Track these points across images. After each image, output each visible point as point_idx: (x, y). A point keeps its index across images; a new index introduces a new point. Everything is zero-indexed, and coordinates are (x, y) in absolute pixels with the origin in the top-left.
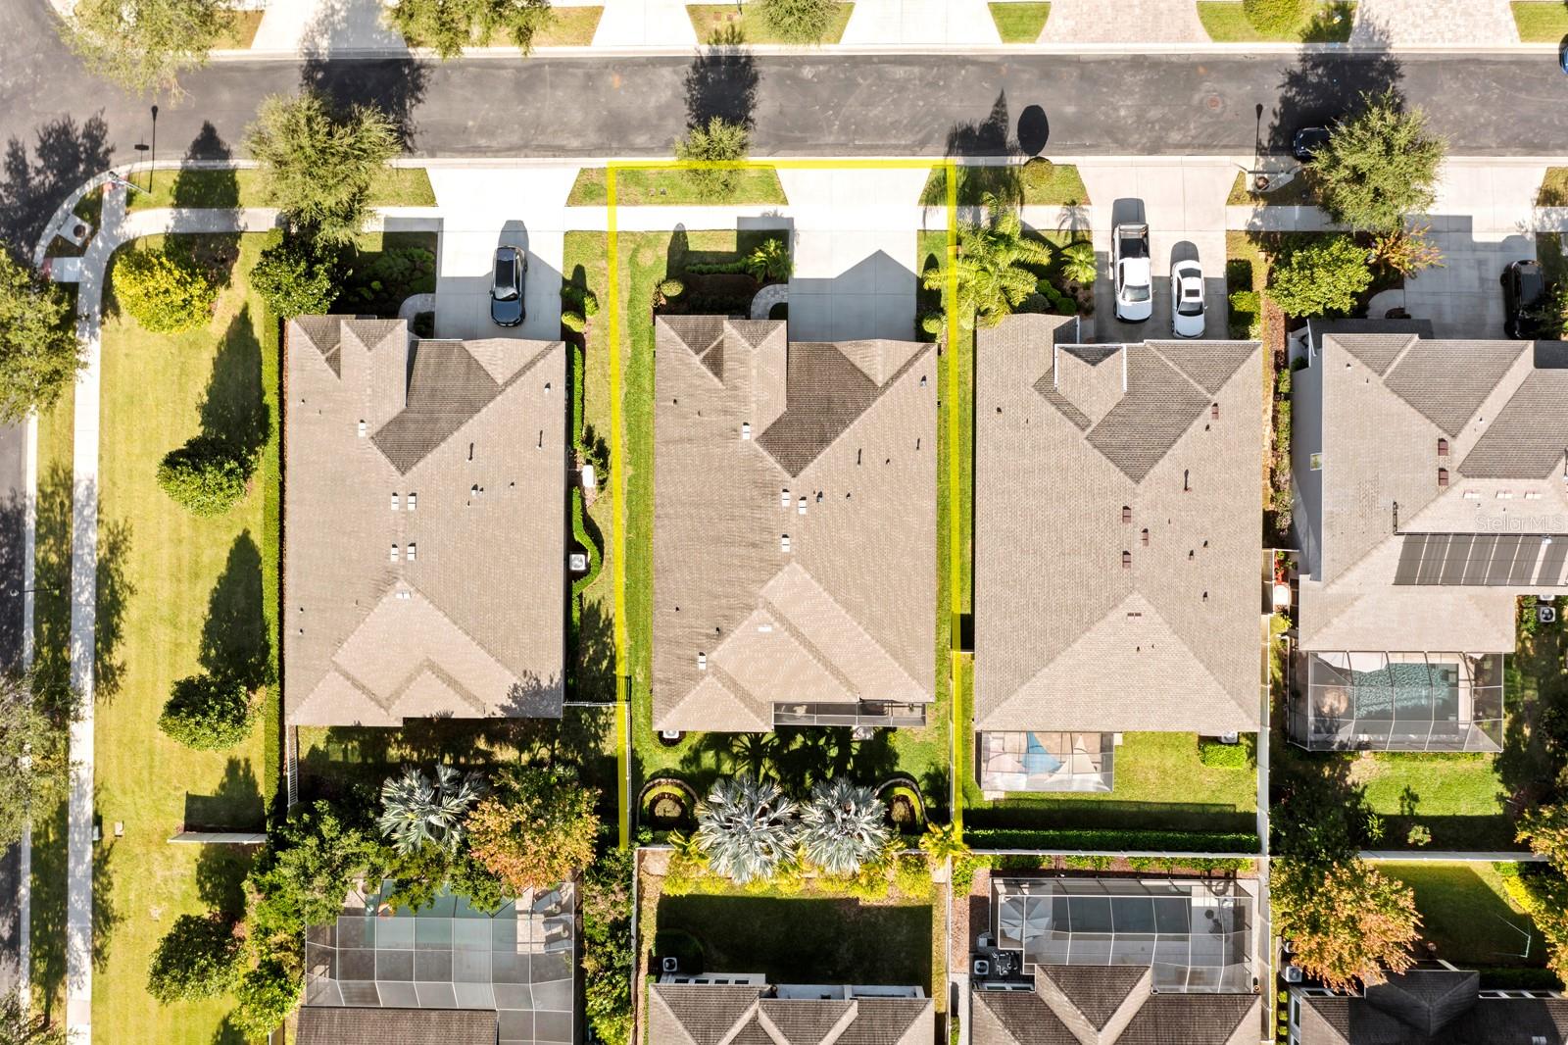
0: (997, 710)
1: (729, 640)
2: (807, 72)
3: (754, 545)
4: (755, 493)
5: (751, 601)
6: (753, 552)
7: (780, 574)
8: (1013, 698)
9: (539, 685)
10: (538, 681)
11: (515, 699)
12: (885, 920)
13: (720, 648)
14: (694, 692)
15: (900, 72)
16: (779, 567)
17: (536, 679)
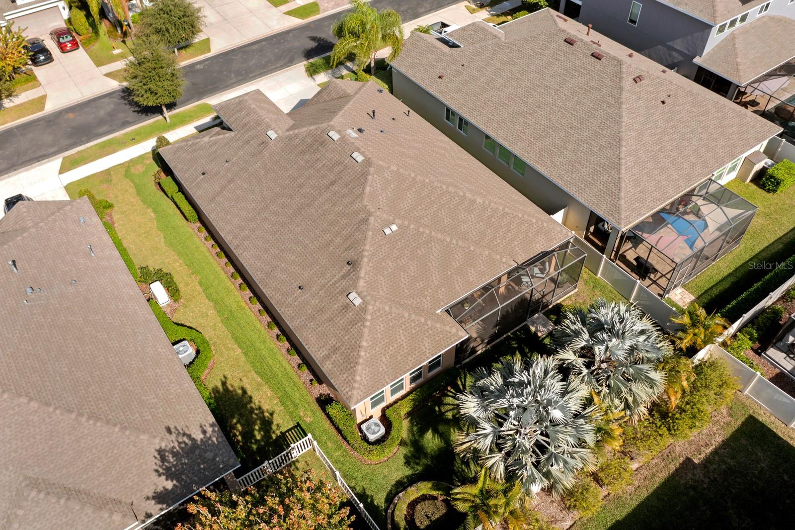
0: (622, 202)
1: (366, 260)
2: (198, 67)
3: (332, 183)
4: (307, 157)
5: (362, 215)
6: (335, 188)
7: (370, 177)
8: (623, 185)
9: (193, 440)
10: (189, 436)
11: (169, 475)
12: (733, 458)
13: (362, 273)
14: (366, 331)
15: (255, 47)
16: (365, 174)
17: (184, 434)
